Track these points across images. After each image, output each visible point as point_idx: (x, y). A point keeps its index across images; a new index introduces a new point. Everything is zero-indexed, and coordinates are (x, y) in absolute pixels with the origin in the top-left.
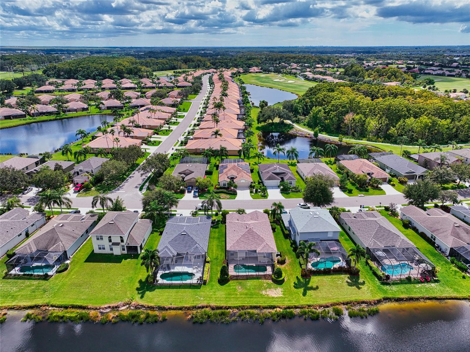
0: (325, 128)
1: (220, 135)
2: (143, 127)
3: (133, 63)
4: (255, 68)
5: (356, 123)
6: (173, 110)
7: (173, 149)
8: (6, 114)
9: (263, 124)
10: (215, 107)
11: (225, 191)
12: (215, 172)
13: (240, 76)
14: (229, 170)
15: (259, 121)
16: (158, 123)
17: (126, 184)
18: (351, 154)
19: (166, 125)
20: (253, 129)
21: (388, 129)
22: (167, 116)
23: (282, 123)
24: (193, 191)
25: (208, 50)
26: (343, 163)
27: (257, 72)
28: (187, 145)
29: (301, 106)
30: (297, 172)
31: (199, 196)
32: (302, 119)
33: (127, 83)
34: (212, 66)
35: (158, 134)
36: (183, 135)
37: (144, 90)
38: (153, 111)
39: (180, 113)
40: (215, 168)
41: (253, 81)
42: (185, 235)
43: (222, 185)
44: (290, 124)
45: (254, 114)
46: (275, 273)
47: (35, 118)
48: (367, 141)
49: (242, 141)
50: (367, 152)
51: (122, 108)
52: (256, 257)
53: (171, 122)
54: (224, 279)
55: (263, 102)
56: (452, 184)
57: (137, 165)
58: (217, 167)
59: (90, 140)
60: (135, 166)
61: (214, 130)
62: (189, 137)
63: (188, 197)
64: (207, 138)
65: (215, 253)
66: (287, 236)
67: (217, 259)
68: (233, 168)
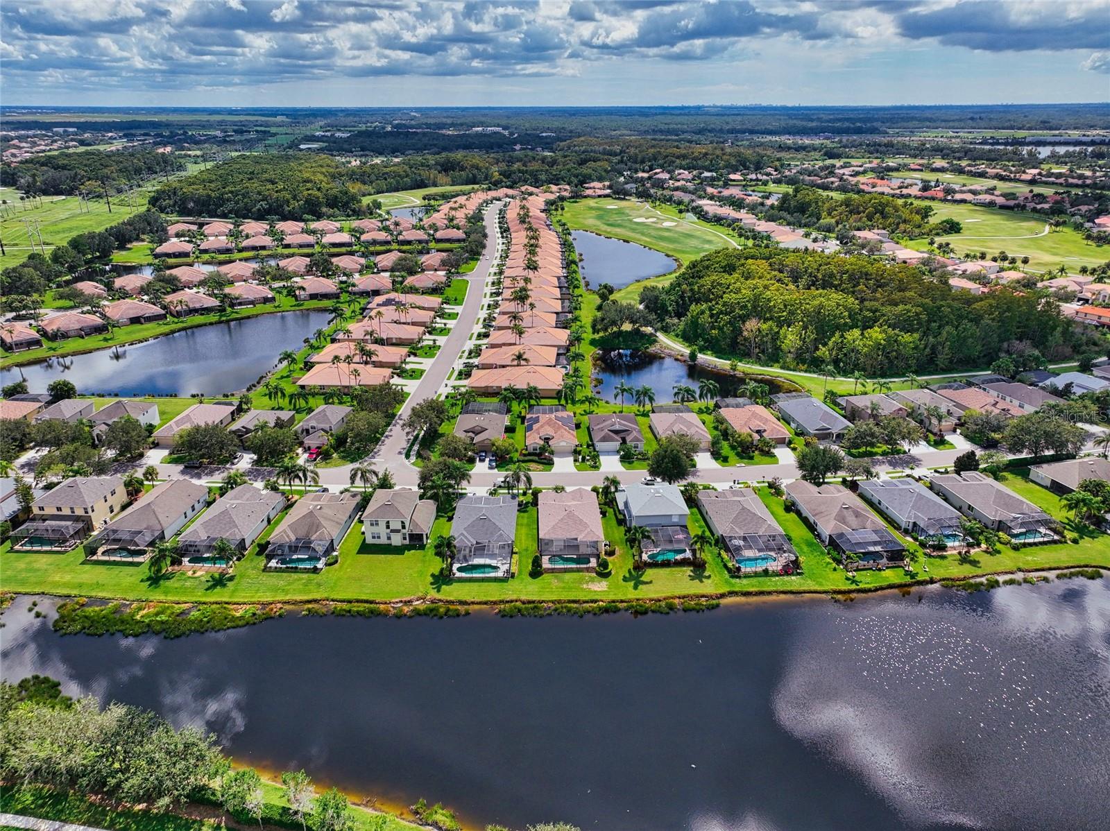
0: (710, 342)
2: (388, 342)
5: (763, 336)
6: (434, 301)
7: (447, 385)
8: (133, 314)
9: (601, 334)
10: (516, 299)
11: (536, 459)
12: (520, 429)
14: (542, 426)
15: (595, 331)
16: (412, 332)
19: (427, 336)
21: (817, 349)
22: (426, 316)
23: (636, 332)
24: (488, 459)
28: (471, 379)
29: (673, 298)
30: (650, 427)
31: (497, 467)
32: (674, 325)
35: (415, 355)
36: (461, 357)
38: (401, 305)
39: (448, 306)
40: (519, 421)
42: (484, 520)
43: (531, 450)
44: (652, 334)
45: (588, 312)
46: (599, 565)
47: (182, 319)
48: (782, 368)
49: (564, 371)
50: (769, 391)
51: (336, 296)
52: (577, 547)
53: (434, 329)
54: (536, 572)
55: (605, 287)
56: (885, 448)
57: (394, 416)
58: (523, 419)
59: (301, 369)
60: (390, 417)
61: (515, 350)
62: (471, 361)
63: (481, 468)
64: (504, 367)
65: (526, 544)
66: (621, 522)
67: (526, 550)
68: (549, 422)
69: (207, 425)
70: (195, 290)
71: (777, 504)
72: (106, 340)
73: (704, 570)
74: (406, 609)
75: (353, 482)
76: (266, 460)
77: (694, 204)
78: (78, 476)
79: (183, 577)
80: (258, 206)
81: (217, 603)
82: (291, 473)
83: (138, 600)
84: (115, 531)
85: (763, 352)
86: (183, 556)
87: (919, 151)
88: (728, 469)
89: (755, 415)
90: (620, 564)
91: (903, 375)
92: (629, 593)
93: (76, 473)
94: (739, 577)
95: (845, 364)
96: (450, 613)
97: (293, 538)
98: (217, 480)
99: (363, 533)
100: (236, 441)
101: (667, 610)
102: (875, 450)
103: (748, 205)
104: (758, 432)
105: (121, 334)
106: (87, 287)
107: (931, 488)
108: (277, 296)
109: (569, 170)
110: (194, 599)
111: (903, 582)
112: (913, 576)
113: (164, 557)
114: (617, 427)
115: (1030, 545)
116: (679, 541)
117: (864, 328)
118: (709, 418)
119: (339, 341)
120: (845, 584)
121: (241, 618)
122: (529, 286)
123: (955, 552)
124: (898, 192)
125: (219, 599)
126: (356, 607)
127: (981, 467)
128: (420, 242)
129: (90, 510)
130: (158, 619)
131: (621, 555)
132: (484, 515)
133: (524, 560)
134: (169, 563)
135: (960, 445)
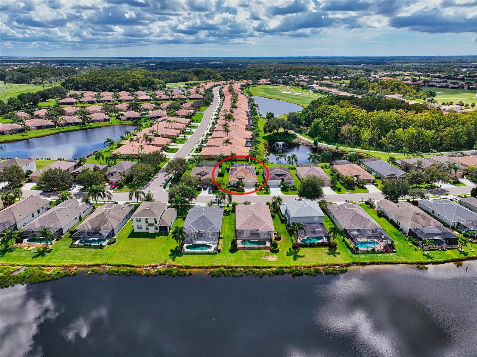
0: (324, 137)
1: (230, 143)
2: (162, 136)
3: (146, 76)
4: (264, 80)
5: (352, 133)
6: (187, 120)
7: (189, 155)
8: (38, 125)
9: (269, 134)
10: (226, 118)
12: (226, 174)
13: (249, 88)
14: (238, 172)
15: (265, 132)
16: (174, 133)
17: (152, 183)
18: (344, 159)
19: (182, 135)
20: (259, 139)
21: (380, 139)
22: (182, 126)
23: (286, 133)
25: (217, 61)
26: (336, 167)
27: (265, 84)
28: (202, 152)
29: (304, 118)
30: (296, 175)
32: (304, 130)
33: (142, 95)
34: (222, 78)
35: (175, 142)
36: (197, 144)
37: (159, 102)
38: (170, 121)
39: (193, 123)
40: (226, 171)
41: (262, 93)
42: (203, 219)
43: (232, 184)
44: (293, 134)
45: (261, 124)
46: (272, 245)
47: (63, 127)
48: (362, 149)
49: (250, 149)
50: (356, 159)
51: (139, 119)
53: (185, 132)
54: (234, 249)
55: (270, 113)
57: (160, 168)
58: (228, 170)
60: (158, 169)
61: (225, 139)
62: (202, 145)
63: (204, 193)
64: (218, 146)
66: (283, 222)
67: (228, 236)
68: (242, 170)
70: (73, 116)
72: (23, 136)
85: (351, 141)
88: (341, 195)
89: (353, 167)
90: (285, 245)
95: (395, 146)
102: (422, 186)
104: (356, 176)
105: (31, 133)
106: (21, 114)
108: (111, 119)
114: (279, 173)
116: (319, 232)
117: (405, 128)
119: (137, 135)
125: (39, 264)
131: (284, 240)
133: (227, 242)
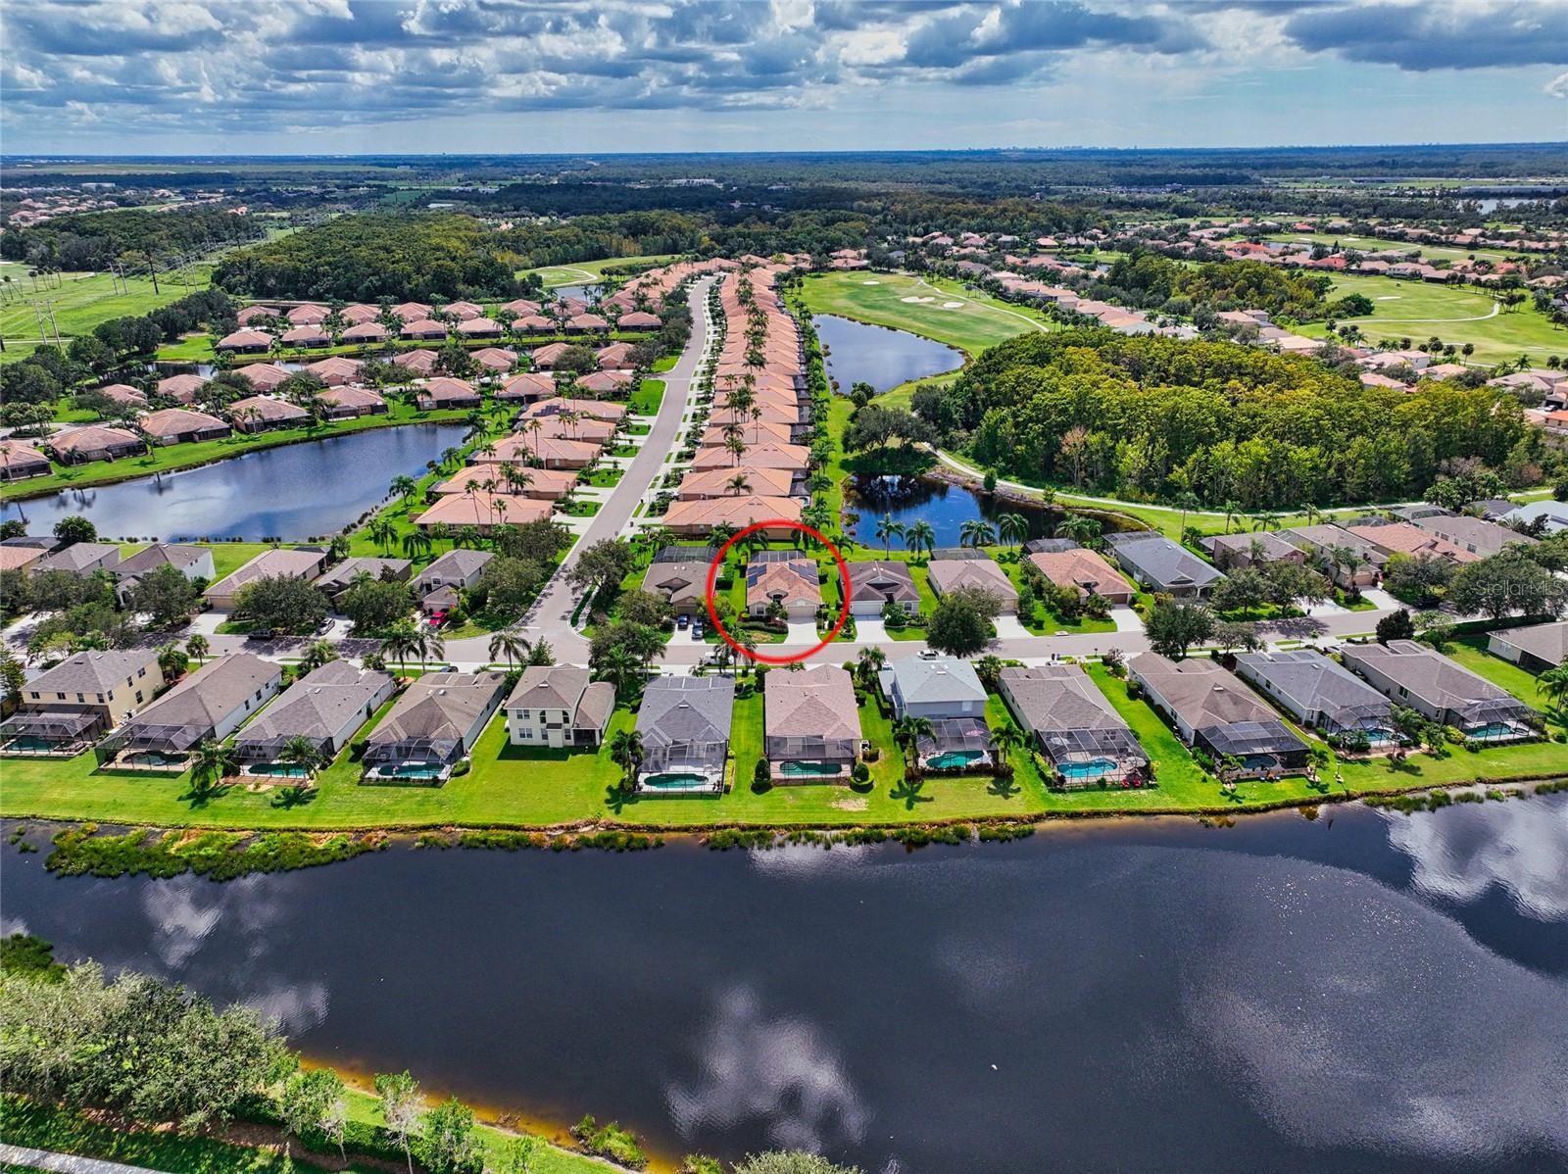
0: (1014, 464)
1: (746, 487)
2: (551, 465)
5: (1092, 453)
6: (617, 409)
7: (632, 524)
8: (183, 428)
9: (857, 453)
10: (733, 404)
11: (762, 624)
12: (738, 584)
13: (800, 285)
14: (770, 579)
15: (847, 448)
16: (584, 452)
18: (1061, 535)
19: (606, 457)
20: (831, 469)
21: (1170, 470)
22: (604, 430)
23: (907, 450)
24: (691, 627)
26: (1036, 559)
27: (853, 268)
28: (668, 515)
29: (959, 402)
30: (928, 581)
31: (705, 636)
32: (961, 439)
33: (472, 315)
34: (718, 247)
35: (588, 483)
36: (653, 486)
37: (525, 340)
38: (569, 417)
39: (636, 417)
40: (737, 573)
42: (685, 709)
43: (754, 612)
44: (929, 453)
45: (837, 422)
47: (254, 435)
48: (1119, 498)
49: (802, 504)
50: (1101, 531)
51: (476, 404)
52: (822, 747)
53: (616, 448)
54: (762, 785)
55: (862, 387)
56: (1273, 608)
57: (555, 566)
58: (743, 570)
59: (422, 503)
60: (550, 570)
61: (733, 474)
62: (668, 490)
64: (715, 497)
65: (745, 744)
66: (887, 713)
67: (747, 752)
68: (781, 573)
69: (282, 577)
70: (273, 396)
71: (1117, 688)
72: (143, 464)
73: (1011, 780)
74: (569, 838)
75: (492, 658)
76: (369, 628)
77: (988, 278)
78: (92, 649)
79: (241, 793)
80: (367, 283)
81: (289, 830)
82: (402, 643)
83: (173, 826)
84: (142, 727)
85: (1091, 476)
86: (242, 762)
87: (1308, 206)
88: (1043, 639)
89: (1081, 562)
90: (887, 773)
91: (1297, 508)
92: (900, 814)
93: (88, 645)
94: (1063, 791)
95: (1210, 493)
96: (634, 844)
97: (404, 736)
98: (294, 656)
99: (507, 730)
100: (324, 600)
101: (955, 839)
102: (1260, 611)
103: (1065, 279)
104: (1087, 586)
105: (164, 457)
106: (119, 392)
107: (1343, 664)
108: (391, 403)
109: (809, 233)
110: (256, 825)
111: (1307, 797)
112: (1322, 788)
113: (213, 763)
114: (881, 580)
115: (1495, 744)
117: (1240, 440)
118: (1015, 569)
119: (478, 463)
120: (1220, 801)
121: (325, 852)
122: (752, 388)
123: (1382, 755)
124: (1280, 260)
126: (494, 836)
127: (1416, 634)
128: (596, 330)
129: (106, 697)
130: (202, 853)
131: (887, 760)
132: (684, 702)
134: (220, 773)
135: (1384, 604)
